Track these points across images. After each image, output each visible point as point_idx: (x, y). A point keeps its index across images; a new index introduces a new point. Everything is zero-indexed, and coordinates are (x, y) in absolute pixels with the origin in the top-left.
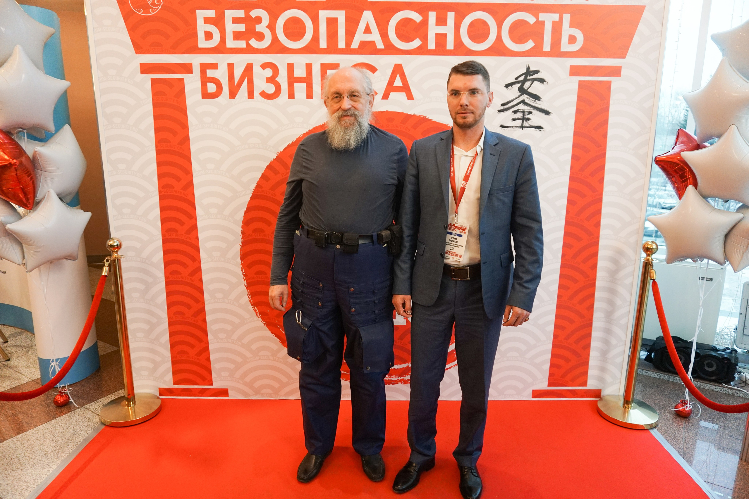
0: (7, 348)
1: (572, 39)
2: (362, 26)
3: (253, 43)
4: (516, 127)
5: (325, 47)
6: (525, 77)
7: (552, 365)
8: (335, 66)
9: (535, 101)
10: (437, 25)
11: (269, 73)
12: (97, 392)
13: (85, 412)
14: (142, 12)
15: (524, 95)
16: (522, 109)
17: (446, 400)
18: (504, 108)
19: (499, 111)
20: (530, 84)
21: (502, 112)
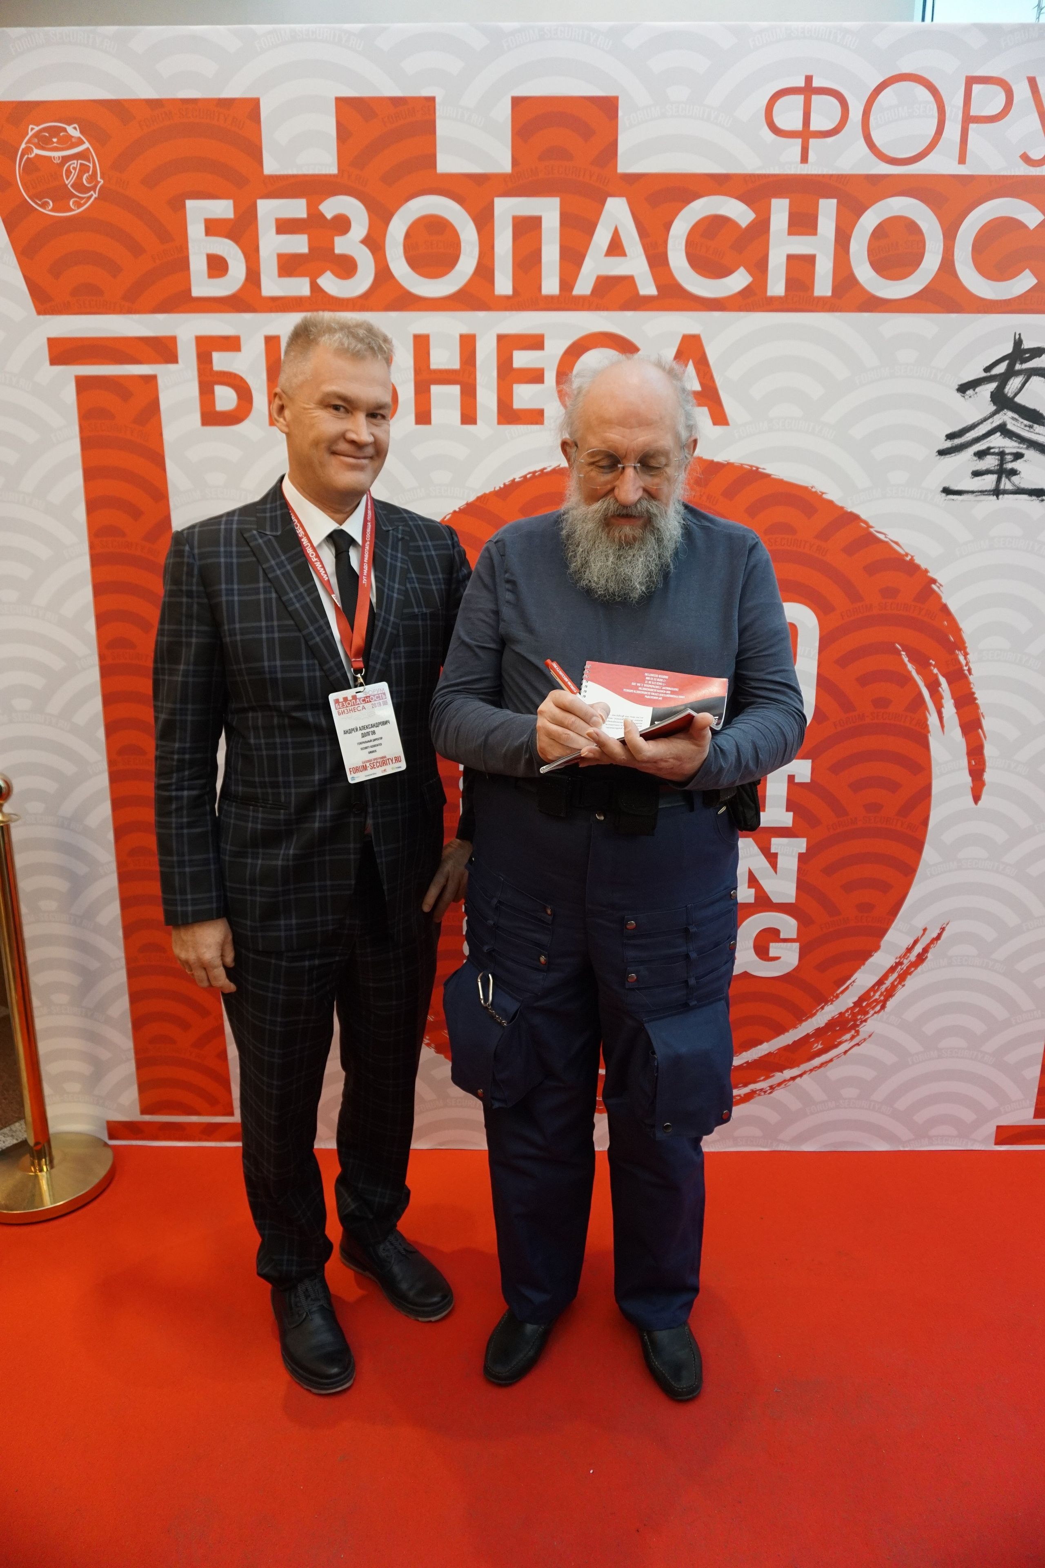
2: (601, 238)
3: (329, 283)
4: (982, 492)
5: (509, 291)
6: (1009, 365)
8: (536, 342)
9: (1031, 427)
10: (790, 233)
14: (50, 208)
15: (1004, 412)
16: (999, 448)
17: (788, 1149)
18: (954, 445)
19: (942, 453)
20: (1021, 383)
21: (948, 456)
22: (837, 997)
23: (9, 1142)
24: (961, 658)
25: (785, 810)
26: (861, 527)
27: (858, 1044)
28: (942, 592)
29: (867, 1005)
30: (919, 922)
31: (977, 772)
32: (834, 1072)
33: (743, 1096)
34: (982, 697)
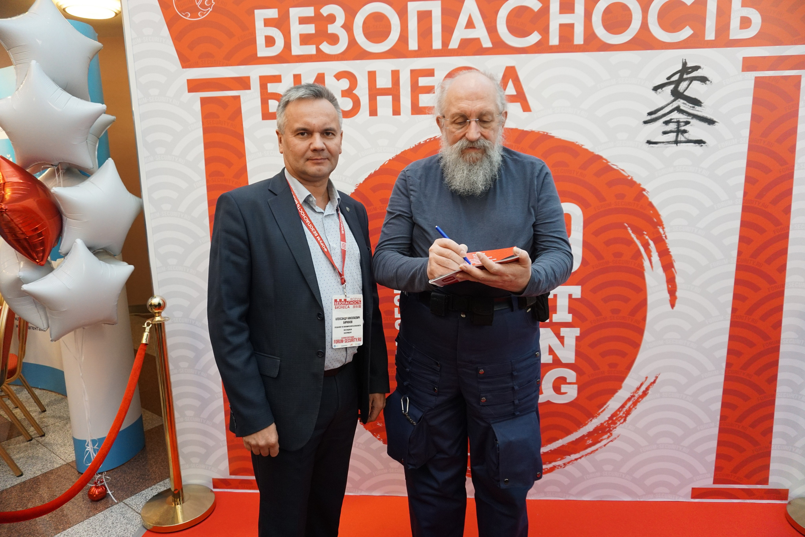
0: (44, 419)
1: (745, 22)
2: (463, 20)
3: (326, 48)
4: (669, 142)
5: (416, 48)
6: (680, 75)
7: (718, 456)
8: (430, 73)
9: (693, 107)
10: (560, 13)
11: (345, 84)
12: (140, 480)
13: (124, 510)
14: (189, 16)
15: (678, 100)
16: (677, 119)
17: (575, 499)
18: (652, 118)
19: (646, 122)
20: (687, 85)
21: (649, 124)
22: (599, 414)
23: (162, 489)
24: (661, 230)
25: (568, 313)
26: (604, 162)
27: (612, 441)
28: (649, 195)
29: (616, 419)
30: (643, 374)
31: (672, 291)
32: (600, 456)
33: (549, 469)
34: (673, 251)
